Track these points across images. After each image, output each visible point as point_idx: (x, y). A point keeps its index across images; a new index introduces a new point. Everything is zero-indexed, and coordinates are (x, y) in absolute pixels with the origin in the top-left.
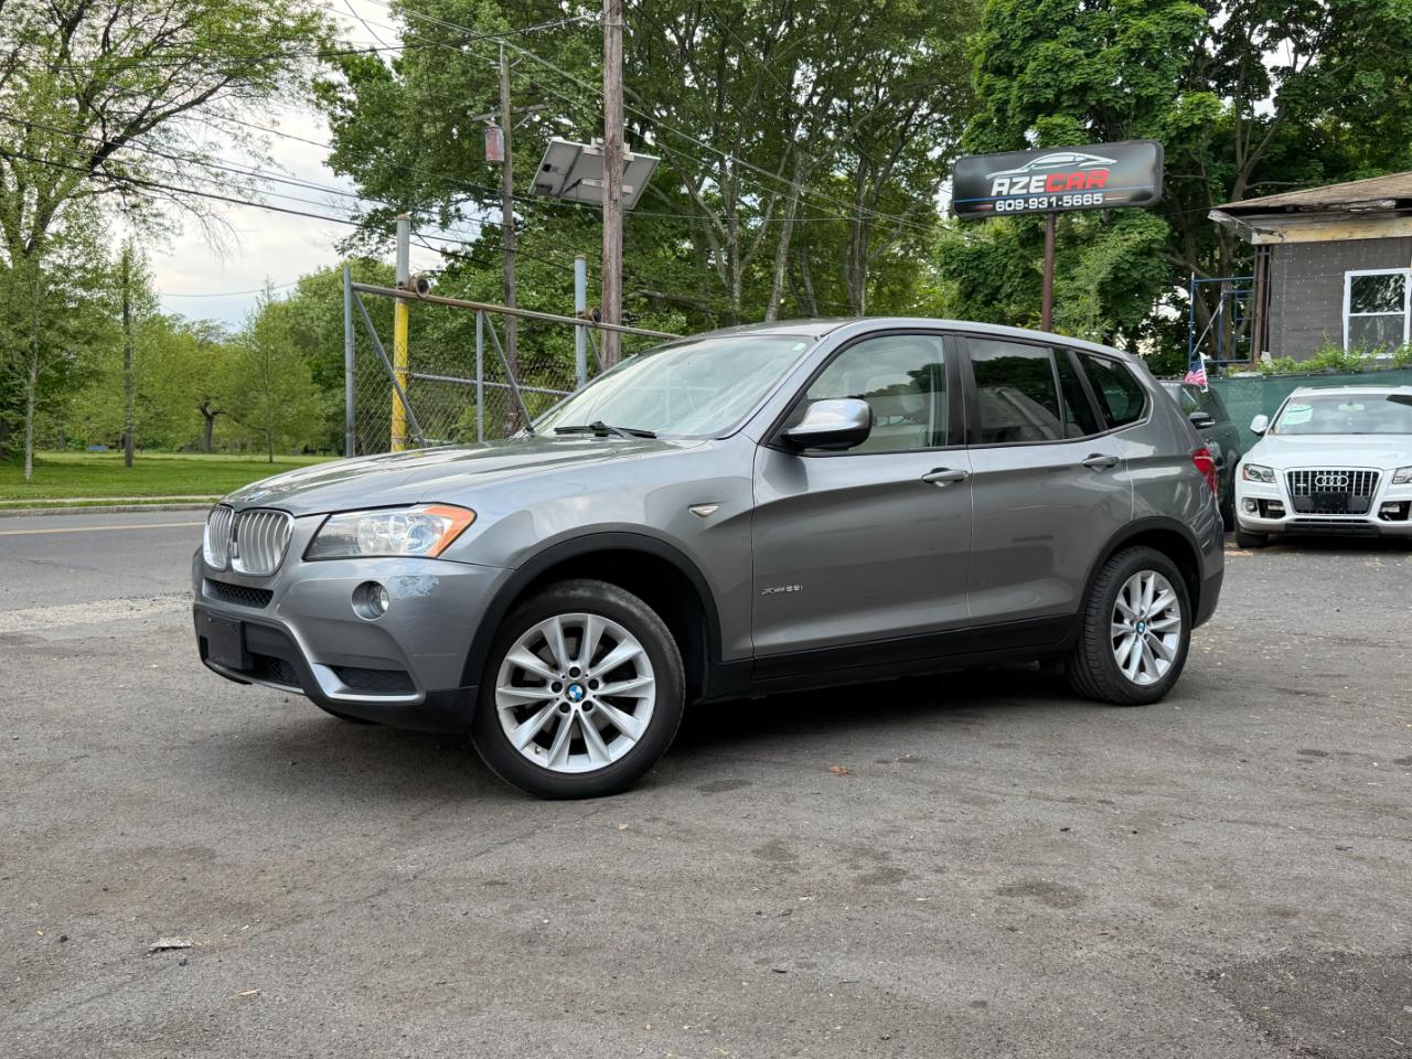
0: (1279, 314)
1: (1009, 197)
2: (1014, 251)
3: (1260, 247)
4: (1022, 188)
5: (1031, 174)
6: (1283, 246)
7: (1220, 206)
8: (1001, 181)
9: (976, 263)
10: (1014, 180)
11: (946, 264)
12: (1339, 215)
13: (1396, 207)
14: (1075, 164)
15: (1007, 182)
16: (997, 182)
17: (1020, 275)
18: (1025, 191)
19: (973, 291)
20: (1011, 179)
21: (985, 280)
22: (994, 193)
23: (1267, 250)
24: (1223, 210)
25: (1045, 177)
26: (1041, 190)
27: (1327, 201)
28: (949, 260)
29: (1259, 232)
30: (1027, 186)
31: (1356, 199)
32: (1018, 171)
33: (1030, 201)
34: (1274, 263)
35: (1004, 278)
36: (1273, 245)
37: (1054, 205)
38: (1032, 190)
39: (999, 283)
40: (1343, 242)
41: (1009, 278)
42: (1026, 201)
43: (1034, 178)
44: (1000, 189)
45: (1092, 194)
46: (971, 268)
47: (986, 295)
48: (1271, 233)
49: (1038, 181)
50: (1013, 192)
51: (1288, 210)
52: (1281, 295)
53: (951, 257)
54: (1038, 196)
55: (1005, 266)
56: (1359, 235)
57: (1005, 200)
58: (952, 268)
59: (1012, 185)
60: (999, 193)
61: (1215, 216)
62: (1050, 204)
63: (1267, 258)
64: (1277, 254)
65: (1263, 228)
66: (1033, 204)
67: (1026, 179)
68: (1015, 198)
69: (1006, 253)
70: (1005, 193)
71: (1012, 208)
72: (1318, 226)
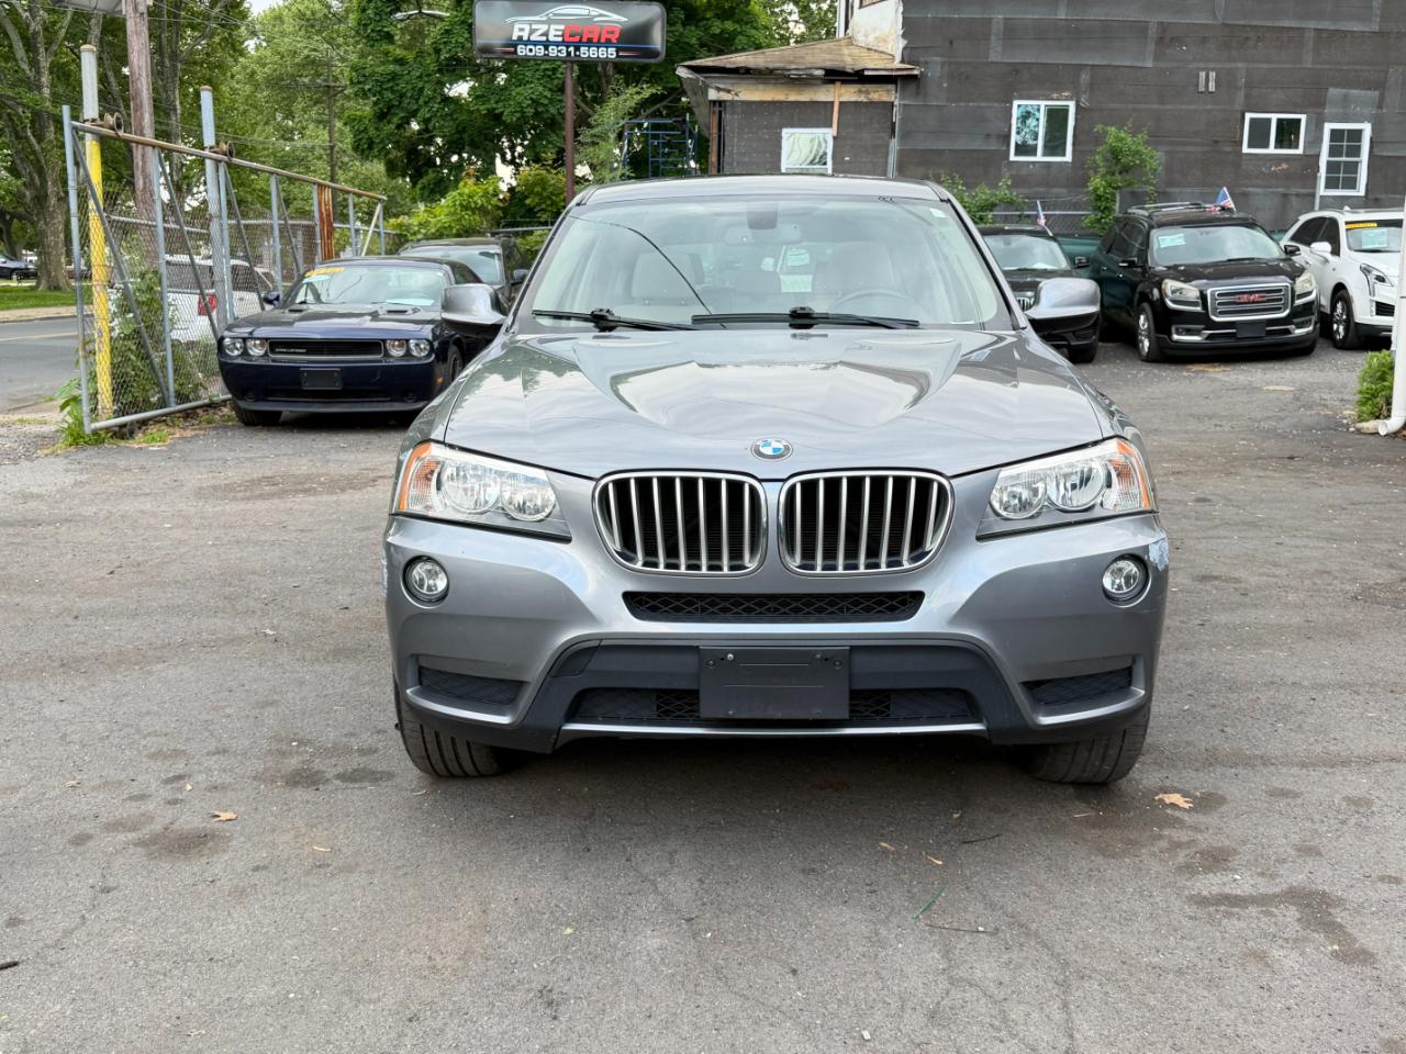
0: (732, 164)
1: (528, 42)
2: (429, 75)
3: (714, 102)
4: (541, 35)
5: (549, 22)
6: (732, 102)
7: (686, 64)
8: (521, 26)
9: (391, 84)
10: (534, 27)
11: (359, 82)
12: (777, 79)
13: (825, 75)
14: (590, 19)
15: (527, 28)
16: (517, 26)
17: (438, 101)
18: (544, 39)
19: (387, 114)
20: (531, 25)
21: (400, 103)
22: (515, 38)
23: (720, 106)
24: (689, 67)
25: (562, 27)
26: (560, 39)
27: (771, 66)
28: (362, 79)
29: (719, 89)
30: (546, 34)
31: (794, 66)
32: (537, 18)
33: (550, 48)
34: (727, 117)
35: (421, 102)
36: (725, 101)
37: (573, 54)
38: (551, 38)
39: (415, 107)
40: (781, 102)
41: (426, 103)
42: (546, 48)
43: (553, 27)
44: (521, 34)
45: (607, 47)
46: (386, 89)
47: (402, 118)
48: (729, 91)
49: (556, 30)
50: (533, 38)
51: (742, 71)
52: (732, 146)
53: (364, 76)
54: (557, 44)
55: (421, 90)
56: (793, 97)
57: (526, 45)
58: (367, 87)
59: (532, 32)
60: (520, 38)
61: (682, 72)
62: (569, 54)
63: (720, 113)
64: (728, 109)
65: (721, 86)
66: (553, 52)
67: (544, 28)
68: (536, 43)
69: (420, 77)
70: (525, 38)
71: (533, 54)
72: (761, 87)
